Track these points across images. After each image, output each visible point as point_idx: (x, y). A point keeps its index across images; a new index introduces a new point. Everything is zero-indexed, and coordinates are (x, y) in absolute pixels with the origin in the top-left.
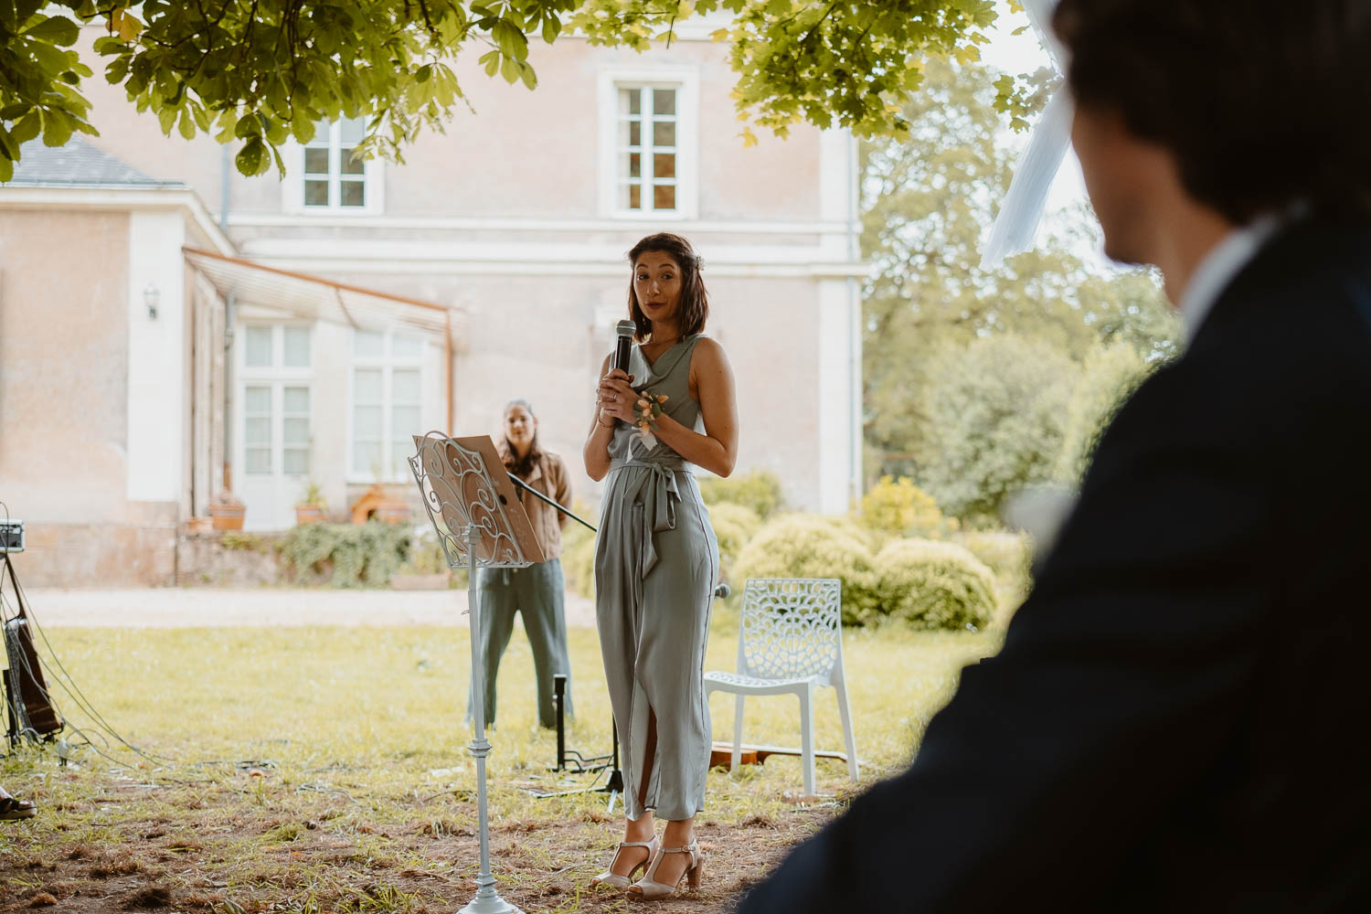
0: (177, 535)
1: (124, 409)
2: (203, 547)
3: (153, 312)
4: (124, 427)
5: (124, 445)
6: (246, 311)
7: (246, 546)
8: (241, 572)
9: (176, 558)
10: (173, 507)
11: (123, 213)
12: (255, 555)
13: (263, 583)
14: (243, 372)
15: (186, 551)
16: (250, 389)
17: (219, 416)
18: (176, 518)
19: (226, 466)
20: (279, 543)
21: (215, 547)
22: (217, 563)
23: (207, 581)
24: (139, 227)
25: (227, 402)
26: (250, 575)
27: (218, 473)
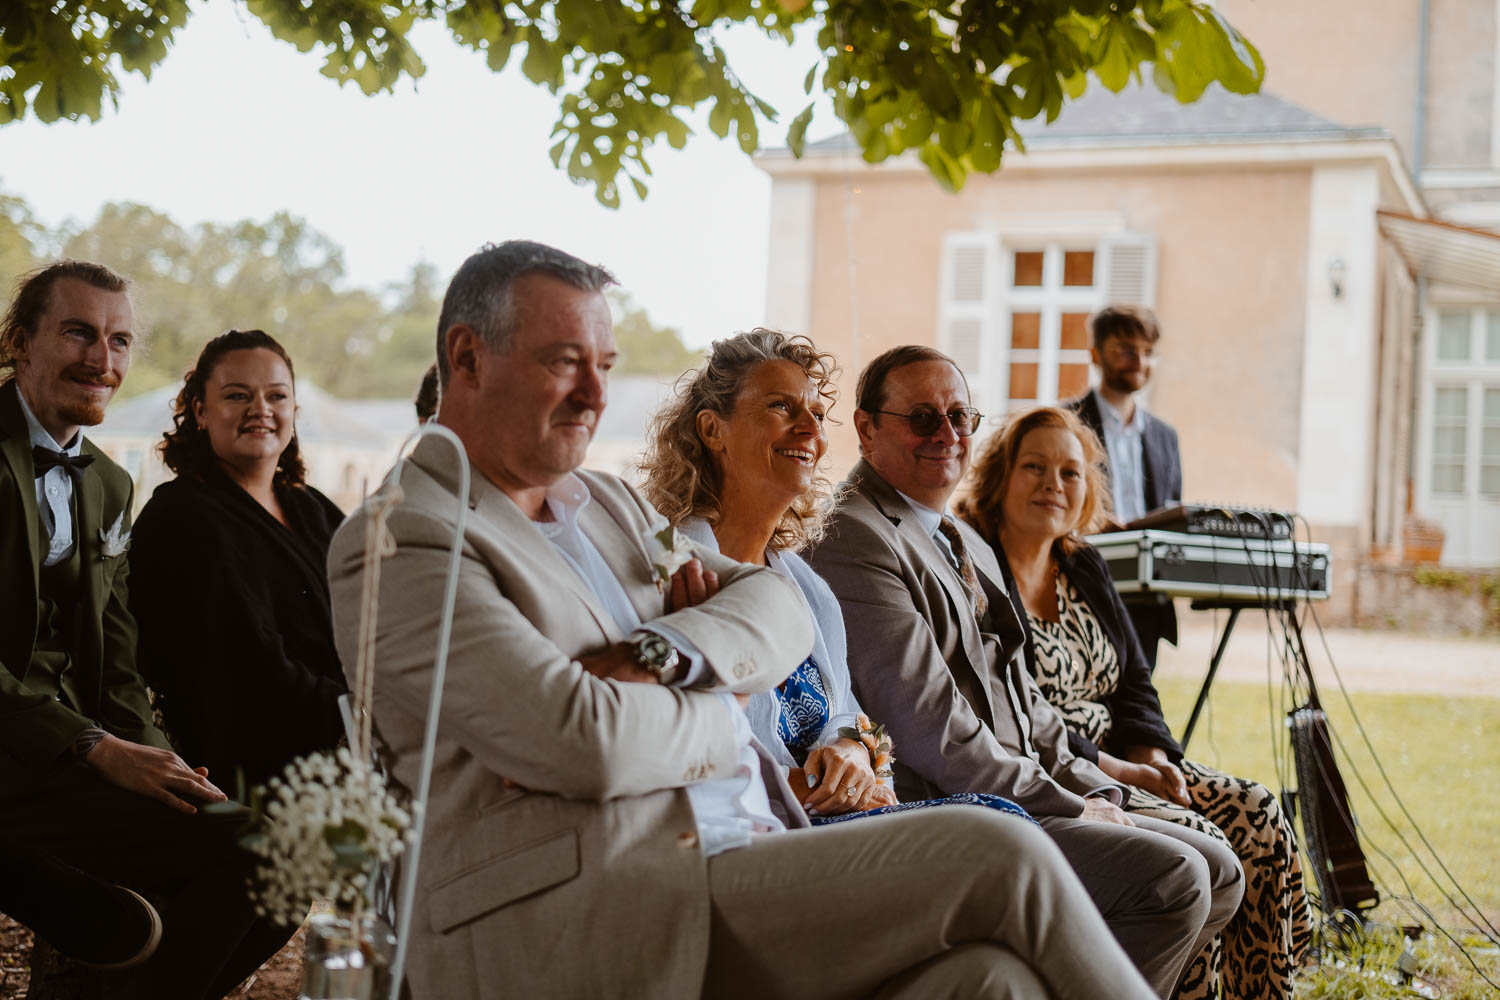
0: (1358, 565)
1: (1296, 410)
2: (1390, 585)
3: (1338, 291)
4: (1296, 432)
5: (1296, 452)
6: (1441, 293)
7: (1448, 584)
8: (1438, 615)
9: (1356, 594)
10: (1352, 531)
11: (1304, 171)
12: (1457, 596)
13: (1465, 632)
14: (1434, 368)
15: (1369, 588)
16: (1441, 390)
17: (1404, 421)
18: (1355, 544)
19: (1410, 484)
20: (1489, 582)
21: (1405, 584)
22: (1407, 604)
23: (1393, 626)
24: (1324, 186)
25: (1414, 406)
26: (1449, 621)
27: (1401, 492)
